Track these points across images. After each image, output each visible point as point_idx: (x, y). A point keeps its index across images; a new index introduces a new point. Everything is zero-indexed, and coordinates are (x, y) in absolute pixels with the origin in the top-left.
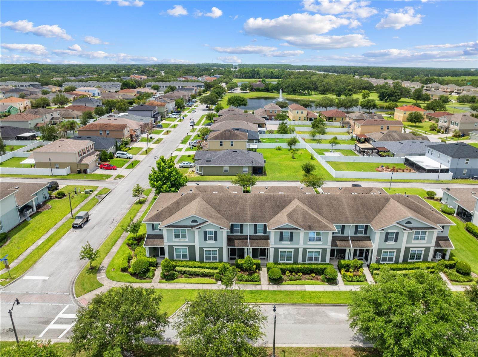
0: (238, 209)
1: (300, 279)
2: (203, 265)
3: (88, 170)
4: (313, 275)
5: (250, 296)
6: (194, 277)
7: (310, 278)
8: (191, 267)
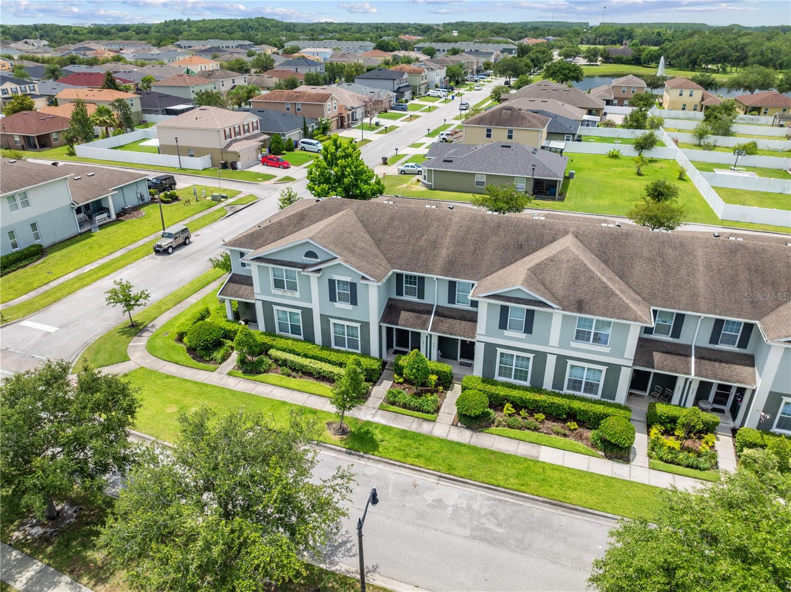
0: (422, 243)
1: (536, 429)
2: (325, 354)
3: (239, 165)
4: (573, 425)
5: (397, 444)
6: (300, 377)
7: (563, 431)
8: (299, 355)
